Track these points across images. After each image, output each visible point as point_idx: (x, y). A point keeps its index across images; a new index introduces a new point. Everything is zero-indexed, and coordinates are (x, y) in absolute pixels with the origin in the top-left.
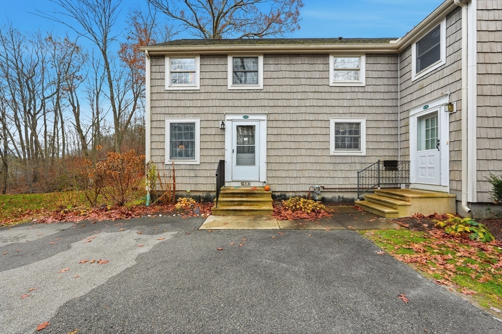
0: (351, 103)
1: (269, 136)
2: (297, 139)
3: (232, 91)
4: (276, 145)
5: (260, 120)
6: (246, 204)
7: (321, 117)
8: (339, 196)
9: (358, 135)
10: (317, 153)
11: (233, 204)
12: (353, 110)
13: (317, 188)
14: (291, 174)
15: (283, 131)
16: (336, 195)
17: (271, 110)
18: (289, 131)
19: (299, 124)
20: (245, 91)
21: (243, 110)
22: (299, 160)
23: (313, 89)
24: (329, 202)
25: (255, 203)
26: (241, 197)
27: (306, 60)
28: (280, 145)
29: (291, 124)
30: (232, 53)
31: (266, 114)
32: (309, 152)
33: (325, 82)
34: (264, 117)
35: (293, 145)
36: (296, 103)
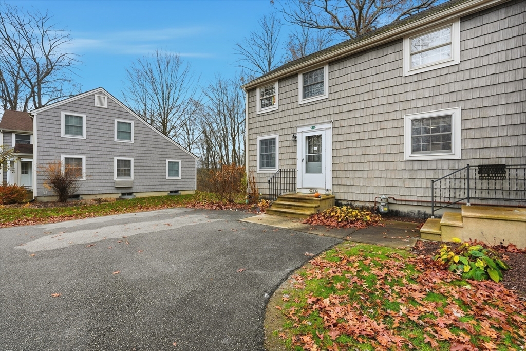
0: (436, 91)
1: (334, 143)
2: (363, 144)
3: (302, 105)
4: (341, 153)
5: (326, 129)
6: (294, 207)
7: (392, 116)
8: (419, 211)
9: (450, 131)
10: (387, 158)
11: (284, 206)
12: (439, 99)
13: (384, 198)
14: (356, 182)
15: (348, 137)
16: (415, 210)
17: (336, 117)
18: (355, 137)
19: (365, 128)
20: (313, 103)
21: (311, 122)
22: (366, 166)
23: (382, 85)
24: (404, 216)
25: (300, 208)
26: (295, 202)
27: (373, 55)
28: (345, 152)
29: (357, 129)
30: (301, 71)
31: (331, 122)
32: (377, 158)
33: (397, 73)
34: (330, 125)
35: (359, 152)
36: (362, 105)
